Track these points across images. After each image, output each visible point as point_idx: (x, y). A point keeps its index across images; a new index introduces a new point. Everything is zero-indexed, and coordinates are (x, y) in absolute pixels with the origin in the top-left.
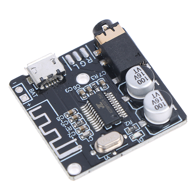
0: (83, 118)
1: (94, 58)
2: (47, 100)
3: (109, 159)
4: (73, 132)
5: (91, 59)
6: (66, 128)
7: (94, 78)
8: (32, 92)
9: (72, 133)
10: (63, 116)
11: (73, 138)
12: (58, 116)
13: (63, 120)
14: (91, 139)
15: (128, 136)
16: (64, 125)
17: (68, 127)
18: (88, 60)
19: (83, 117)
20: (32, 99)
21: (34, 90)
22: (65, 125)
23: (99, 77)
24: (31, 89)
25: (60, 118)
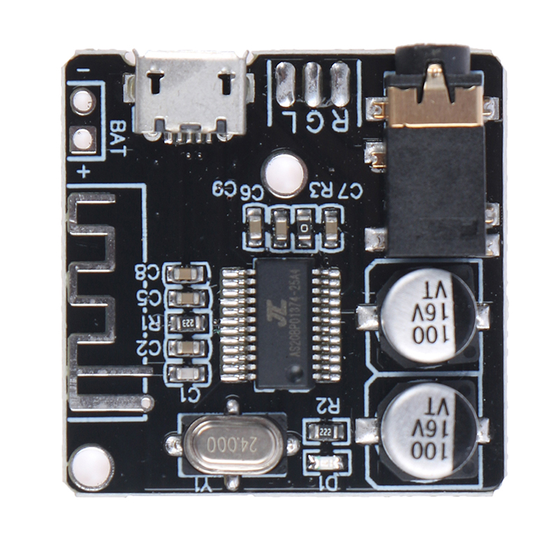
0: (211, 314)
1: (357, 122)
2: (143, 187)
3: (206, 491)
4: (157, 342)
5: (346, 122)
6: (146, 315)
7: (319, 190)
8: (118, 133)
9: (152, 343)
10: (157, 269)
11: (145, 361)
12: (145, 260)
13: (152, 285)
14: (194, 395)
15: (302, 447)
16: (145, 304)
17: (150, 317)
18: (336, 119)
19: (212, 309)
20: (103, 158)
21: (124, 129)
22: (148, 302)
23: (334, 200)
24: (117, 120)
25: (147, 273)
